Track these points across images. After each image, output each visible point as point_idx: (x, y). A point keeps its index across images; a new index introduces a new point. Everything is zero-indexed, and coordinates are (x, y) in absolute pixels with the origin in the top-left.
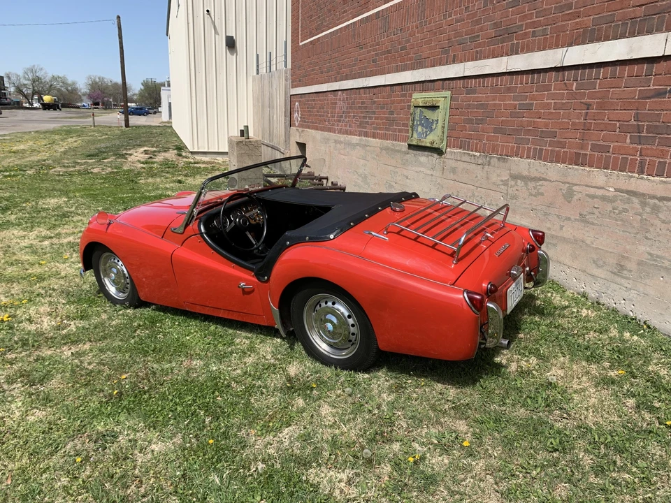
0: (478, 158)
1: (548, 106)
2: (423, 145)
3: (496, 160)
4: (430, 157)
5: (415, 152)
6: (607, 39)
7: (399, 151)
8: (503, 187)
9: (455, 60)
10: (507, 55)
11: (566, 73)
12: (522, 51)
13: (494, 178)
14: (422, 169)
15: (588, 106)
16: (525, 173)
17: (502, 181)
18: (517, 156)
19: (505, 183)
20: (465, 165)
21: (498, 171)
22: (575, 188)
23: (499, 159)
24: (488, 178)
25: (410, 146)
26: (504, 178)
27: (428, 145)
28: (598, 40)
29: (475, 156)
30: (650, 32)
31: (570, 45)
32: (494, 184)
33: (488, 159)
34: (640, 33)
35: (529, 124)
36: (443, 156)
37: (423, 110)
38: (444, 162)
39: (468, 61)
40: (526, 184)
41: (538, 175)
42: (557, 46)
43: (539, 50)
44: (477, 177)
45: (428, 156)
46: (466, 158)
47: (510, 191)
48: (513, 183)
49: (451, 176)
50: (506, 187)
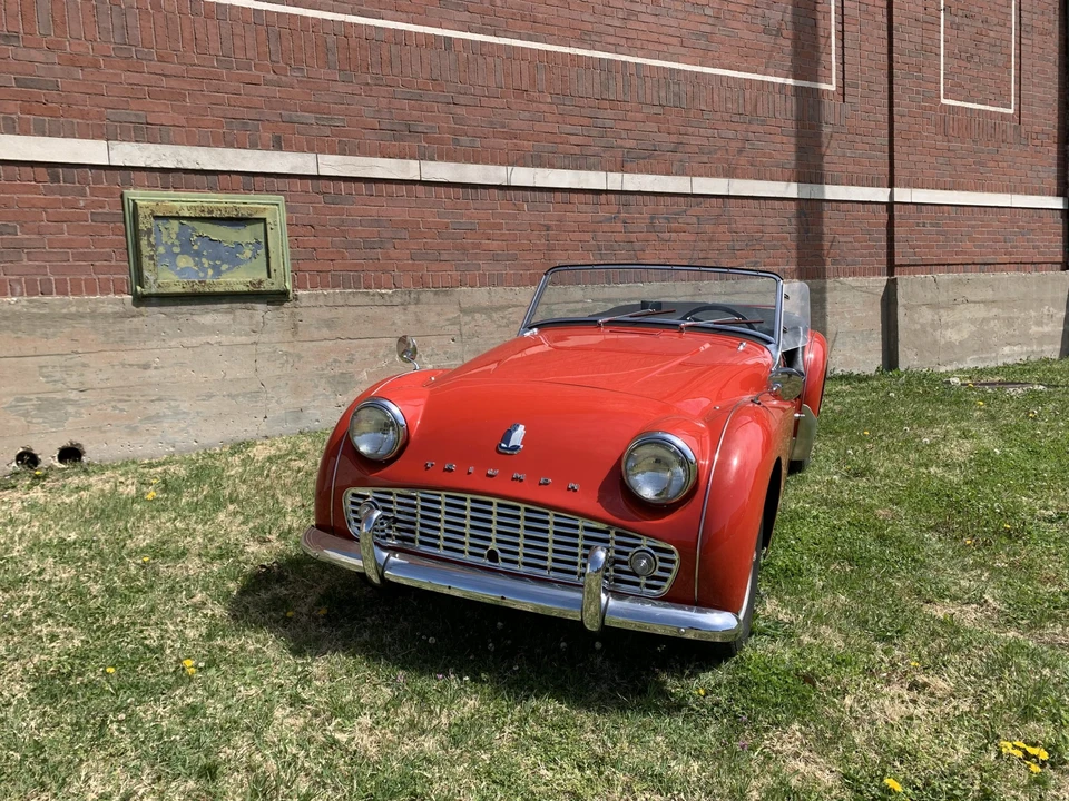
0: (390, 296)
1: (499, 227)
2: (217, 290)
3: (432, 295)
4: (238, 313)
5: (164, 309)
6: (552, 166)
7: (93, 315)
8: (450, 327)
9: (278, 145)
10: (413, 157)
11: (512, 193)
12: (441, 158)
13: (432, 319)
14: (214, 339)
15: (548, 228)
16: (485, 303)
17: (448, 320)
18: (465, 285)
19: (453, 322)
20: (359, 311)
21: (438, 308)
22: (553, 307)
23: (436, 293)
24: (419, 321)
25: (141, 300)
26: (451, 316)
27: (241, 288)
28: (541, 165)
29: (382, 295)
30: (589, 168)
31: (513, 164)
32: (434, 326)
33: (413, 296)
34: (581, 169)
35: (476, 246)
36: (286, 305)
37: (196, 224)
38: (293, 315)
39: (323, 152)
40: (490, 317)
41: (505, 303)
42: (494, 162)
43: (468, 161)
44: (394, 323)
45: (231, 311)
46: (360, 300)
47: (465, 330)
48: (467, 319)
49: (326, 332)
50: (458, 327)
